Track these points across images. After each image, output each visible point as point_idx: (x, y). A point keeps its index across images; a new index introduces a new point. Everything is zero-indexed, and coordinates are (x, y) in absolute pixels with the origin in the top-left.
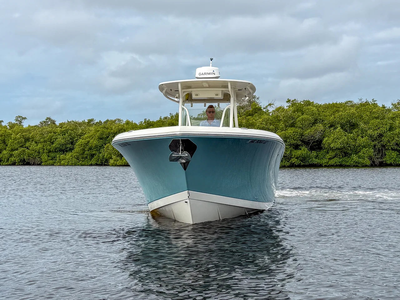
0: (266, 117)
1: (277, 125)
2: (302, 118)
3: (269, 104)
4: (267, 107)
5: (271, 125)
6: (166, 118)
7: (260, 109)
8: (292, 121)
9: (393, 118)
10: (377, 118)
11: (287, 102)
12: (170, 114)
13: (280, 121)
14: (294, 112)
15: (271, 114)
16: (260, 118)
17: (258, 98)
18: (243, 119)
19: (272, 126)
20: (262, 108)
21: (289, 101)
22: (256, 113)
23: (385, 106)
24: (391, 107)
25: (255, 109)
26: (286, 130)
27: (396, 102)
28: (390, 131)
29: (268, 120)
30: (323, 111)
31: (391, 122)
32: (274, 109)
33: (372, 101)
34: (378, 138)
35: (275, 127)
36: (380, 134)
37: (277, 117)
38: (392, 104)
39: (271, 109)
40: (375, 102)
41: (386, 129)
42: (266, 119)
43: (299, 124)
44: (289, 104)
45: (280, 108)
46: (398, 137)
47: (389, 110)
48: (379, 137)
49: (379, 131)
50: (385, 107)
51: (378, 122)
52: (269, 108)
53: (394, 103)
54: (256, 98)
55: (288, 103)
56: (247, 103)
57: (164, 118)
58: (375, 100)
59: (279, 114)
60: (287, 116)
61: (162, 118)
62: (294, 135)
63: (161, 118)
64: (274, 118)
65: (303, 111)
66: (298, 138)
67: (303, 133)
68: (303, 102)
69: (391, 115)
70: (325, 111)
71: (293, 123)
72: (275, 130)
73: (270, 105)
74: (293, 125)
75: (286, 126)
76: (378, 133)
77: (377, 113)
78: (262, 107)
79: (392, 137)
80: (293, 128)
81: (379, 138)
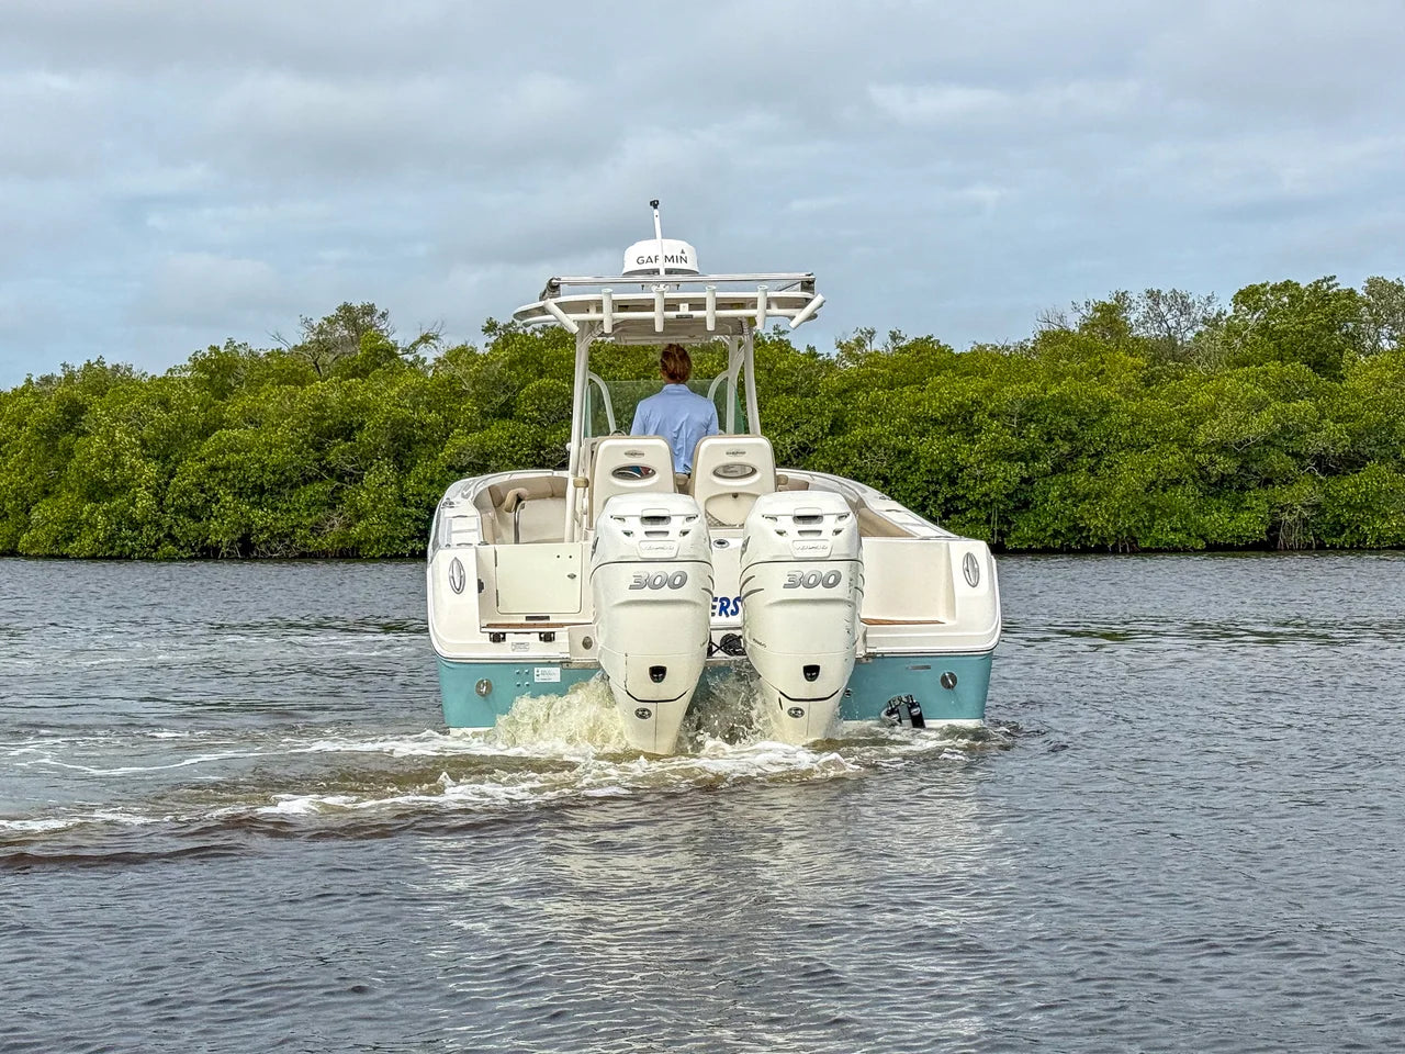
0: (413, 381)
1: (451, 409)
2: (539, 388)
3: (422, 338)
4: (414, 346)
5: (430, 412)
6: (47, 380)
7: (391, 353)
8: (503, 399)
9: (842, 393)
10: (790, 391)
11: (486, 330)
12: (64, 365)
13: (461, 396)
14: (512, 365)
15: (430, 374)
16: (392, 384)
17: (383, 315)
18: (333, 387)
19: (433, 415)
20: (400, 352)
21: (491, 327)
22: (379, 365)
23: (818, 351)
24: (835, 353)
25: (375, 352)
26: (483, 427)
27: (851, 338)
28: (833, 435)
29: (421, 393)
30: (611, 365)
31: (838, 405)
32: (441, 354)
33: (772, 332)
34: (794, 459)
35: (444, 417)
36: (800, 448)
37: (452, 380)
38: (840, 345)
39: (429, 354)
40: (784, 338)
41: (822, 429)
42: (413, 389)
43: (527, 409)
44: (494, 338)
45: (463, 350)
46: (860, 454)
47: (829, 366)
48: (799, 453)
49: (797, 436)
50: (815, 355)
51: (795, 405)
52: (422, 351)
53: (844, 342)
54: (378, 315)
55: (490, 336)
56: (346, 332)
57: (42, 379)
58: (781, 329)
59: (458, 373)
60: (484, 380)
61: (34, 380)
62: (513, 446)
63: (29, 381)
64: (439, 386)
65: (541, 364)
66: (527, 456)
67: (544, 440)
68: (541, 333)
69: (834, 381)
70: (617, 363)
71: (506, 404)
72: (446, 426)
73: (425, 339)
74: (506, 412)
75: (484, 415)
76: (793, 443)
77: (793, 375)
78: (399, 345)
79: (843, 455)
80: (508, 423)
81: (797, 457)
